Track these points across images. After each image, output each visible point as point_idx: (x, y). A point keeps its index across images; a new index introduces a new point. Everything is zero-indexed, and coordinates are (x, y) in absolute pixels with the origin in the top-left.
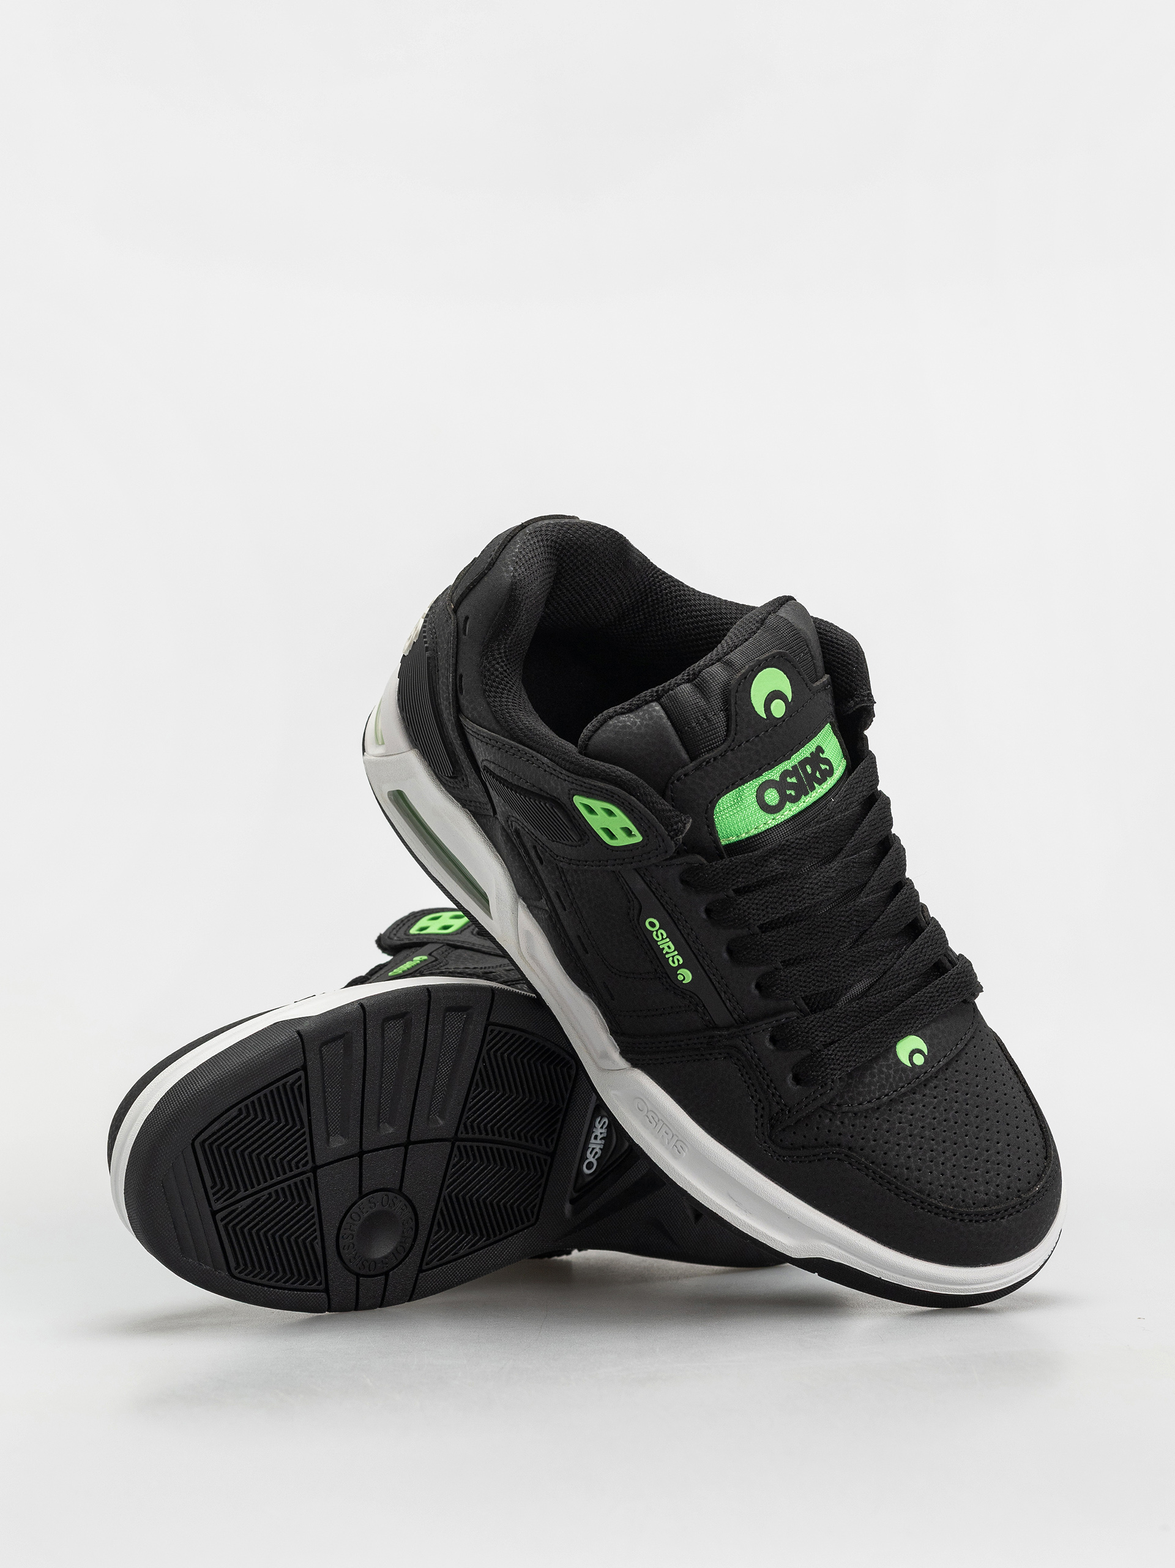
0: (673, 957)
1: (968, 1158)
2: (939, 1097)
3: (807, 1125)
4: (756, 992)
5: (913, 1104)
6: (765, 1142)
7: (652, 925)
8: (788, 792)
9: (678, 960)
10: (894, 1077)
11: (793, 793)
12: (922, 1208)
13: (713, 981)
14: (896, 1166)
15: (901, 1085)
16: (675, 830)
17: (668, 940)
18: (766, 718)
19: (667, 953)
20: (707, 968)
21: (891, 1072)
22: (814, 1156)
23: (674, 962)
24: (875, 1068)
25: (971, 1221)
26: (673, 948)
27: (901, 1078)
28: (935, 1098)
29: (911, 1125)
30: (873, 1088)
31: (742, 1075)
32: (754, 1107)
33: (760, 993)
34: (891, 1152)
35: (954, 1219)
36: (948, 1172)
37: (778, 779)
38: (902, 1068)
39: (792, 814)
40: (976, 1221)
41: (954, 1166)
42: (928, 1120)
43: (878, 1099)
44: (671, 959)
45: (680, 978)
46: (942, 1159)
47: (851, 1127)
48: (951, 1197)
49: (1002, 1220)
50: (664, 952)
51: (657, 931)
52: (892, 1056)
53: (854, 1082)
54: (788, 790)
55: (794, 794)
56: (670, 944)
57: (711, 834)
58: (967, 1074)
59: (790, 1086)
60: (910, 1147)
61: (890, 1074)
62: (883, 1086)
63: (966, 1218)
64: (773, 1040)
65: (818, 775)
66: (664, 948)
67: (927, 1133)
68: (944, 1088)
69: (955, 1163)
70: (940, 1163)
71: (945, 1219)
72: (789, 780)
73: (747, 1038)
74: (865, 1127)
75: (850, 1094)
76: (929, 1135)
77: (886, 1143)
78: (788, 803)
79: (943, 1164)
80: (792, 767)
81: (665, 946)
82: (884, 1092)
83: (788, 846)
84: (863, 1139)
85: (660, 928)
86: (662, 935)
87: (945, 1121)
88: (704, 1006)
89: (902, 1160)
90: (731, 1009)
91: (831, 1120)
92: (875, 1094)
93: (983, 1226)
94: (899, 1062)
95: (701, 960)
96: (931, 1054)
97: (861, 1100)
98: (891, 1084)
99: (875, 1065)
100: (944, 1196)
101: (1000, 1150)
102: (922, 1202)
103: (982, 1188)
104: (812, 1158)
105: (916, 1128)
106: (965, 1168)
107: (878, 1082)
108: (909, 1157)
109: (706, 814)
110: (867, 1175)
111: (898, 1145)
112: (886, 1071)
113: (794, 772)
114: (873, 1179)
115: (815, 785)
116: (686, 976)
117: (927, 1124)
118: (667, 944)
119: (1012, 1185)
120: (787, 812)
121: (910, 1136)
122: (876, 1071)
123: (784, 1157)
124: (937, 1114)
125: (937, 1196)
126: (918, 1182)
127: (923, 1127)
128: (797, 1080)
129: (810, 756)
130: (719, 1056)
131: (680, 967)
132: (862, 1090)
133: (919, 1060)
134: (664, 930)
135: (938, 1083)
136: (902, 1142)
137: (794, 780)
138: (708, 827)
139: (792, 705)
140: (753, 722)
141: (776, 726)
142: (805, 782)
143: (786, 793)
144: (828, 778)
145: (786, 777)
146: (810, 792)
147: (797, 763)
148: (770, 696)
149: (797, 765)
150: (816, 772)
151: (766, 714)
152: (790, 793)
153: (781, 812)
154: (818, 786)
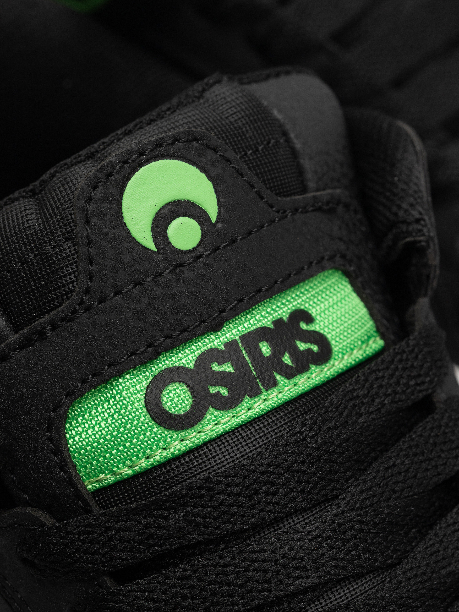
8: (213, 390)
11: (224, 392)
18: (155, 250)
37: (192, 366)
39: (221, 429)
54: (213, 385)
55: (226, 394)
65: (287, 359)
72: (216, 367)
78: (211, 409)
80: (226, 345)
83: (210, 489)
109: (48, 431)
113: (230, 351)
115: (278, 377)
120: (210, 426)
129: (272, 326)
137: (228, 368)
138: (55, 455)
139: (219, 225)
140: (126, 258)
141: (181, 265)
142: (254, 373)
143: (209, 392)
144: (313, 367)
145: (212, 362)
146: (263, 390)
147: (237, 338)
148: (166, 211)
149: (239, 341)
150: (283, 354)
151: (157, 246)
152: (219, 393)
153: (198, 427)
154: (286, 381)
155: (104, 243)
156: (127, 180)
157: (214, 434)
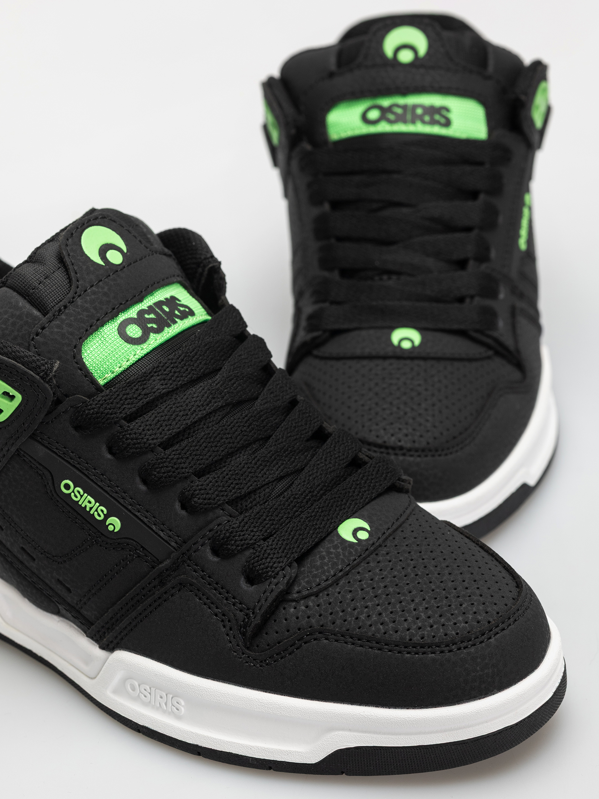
0: (96, 510)
1: (438, 599)
2: (394, 560)
3: (275, 621)
4: (184, 513)
5: (370, 571)
6: (243, 654)
7: (67, 487)
9: (102, 511)
10: (343, 554)
12: (408, 653)
13: (140, 516)
14: (371, 626)
15: (352, 558)
16: (43, 371)
17: (86, 495)
18: (104, 265)
19: (91, 508)
20: (130, 507)
21: (340, 550)
22: (291, 646)
23: (99, 515)
24: (322, 552)
25: (459, 649)
26: (92, 500)
27: (350, 553)
28: (390, 561)
29: (374, 588)
30: (326, 568)
31: (200, 599)
32: (221, 624)
33: (187, 511)
34: (361, 615)
35: (442, 652)
36: (422, 614)
37: (136, 317)
38: (349, 545)
40: (465, 648)
41: (427, 608)
42: (388, 580)
43: (334, 575)
44: (96, 513)
45: (111, 528)
46: (412, 606)
47: (317, 607)
48: (433, 634)
49: (491, 640)
50: (88, 509)
51: (73, 492)
52: (335, 538)
53: (306, 569)
54: (149, 324)
55: (156, 327)
56: (89, 498)
57: (86, 376)
58: (415, 538)
59: (246, 588)
60: (378, 605)
61: (339, 553)
62: (335, 564)
63: (453, 647)
64: (215, 552)
65: (177, 313)
66: (86, 506)
67: (391, 590)
68: (396, 552)
69: (426, 606)
70: (412, 609)
71: (433, 655)
72: (147, 316)
73: (190, 561)
74: (330, 604)
75: (306, 580)
76: (394, 591)
77: (354, 609)
78: (151, 334)
79: (415, 610)
80: (148, 307)
81: (86, 503)
82: (338, 568)
84: (331, 614)
85: (75, 487)
86: (79, 492)
87: (405, 576)
88: (142, 547)
89: (374, 618)
90: (166, 538)
91: (295, 608)
92: (329, 572)
93: (473, 650)
94: (344, 541)
95: (122, 501)
96: (373, 529)
97: (318, 581)
98: (343, 560)
99: (322, 550)
100: (426, 636)
101: (467, 585)
102: (406, 647)
103: (460, 618)
104: (290, 649)
105: (379, 588)
106: (438, 607)
107: (329, 562)
108: (380, 614)
109: (74, 359)
110: (346, 643)
111: (366, 607)
112: (334, 551)
113: (151, 309)
114: (353, 644)
115: (177, 320)
116: (115, 524)
117: (388, 582)
118: (87, 500)
119: (489, 609)
120: (153, 342)
121: (376, 597)
122: (324, 553)
123: (265, 661)
124: (396, 573)
125: (419, 638)
126: (396, 632)
127: (385, 587)
128: (251, 581)
129: (165, 300)
130: (174, 591)
131: (107, 517)
132: (316, 572)
133: (363, 535)
134: (79, 487)
135: (388, 550)
136: (369, 604)
137: (152, 316)
138: (81, 370)
139: (128, 254)
140: (92, 269)
141: (117, 271)
142: (165, 318)
143: (148, 326)
144: (190, 317)
145: (144, 315)
146: (172, 325)
147: (152, 305)
148: (103, 247)
149: (153, 306)
150: (175, 311)
151: (104, 263)
152: (152, 327)
153: (148, 342)
154: (181, 321)
155: (80, 263)
156: (81, 236)
157: (148, 351)
